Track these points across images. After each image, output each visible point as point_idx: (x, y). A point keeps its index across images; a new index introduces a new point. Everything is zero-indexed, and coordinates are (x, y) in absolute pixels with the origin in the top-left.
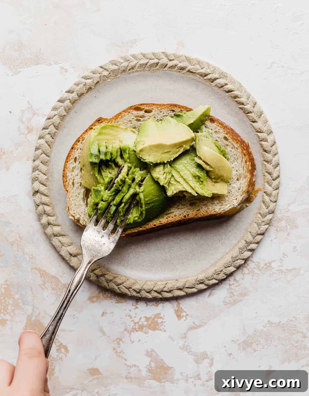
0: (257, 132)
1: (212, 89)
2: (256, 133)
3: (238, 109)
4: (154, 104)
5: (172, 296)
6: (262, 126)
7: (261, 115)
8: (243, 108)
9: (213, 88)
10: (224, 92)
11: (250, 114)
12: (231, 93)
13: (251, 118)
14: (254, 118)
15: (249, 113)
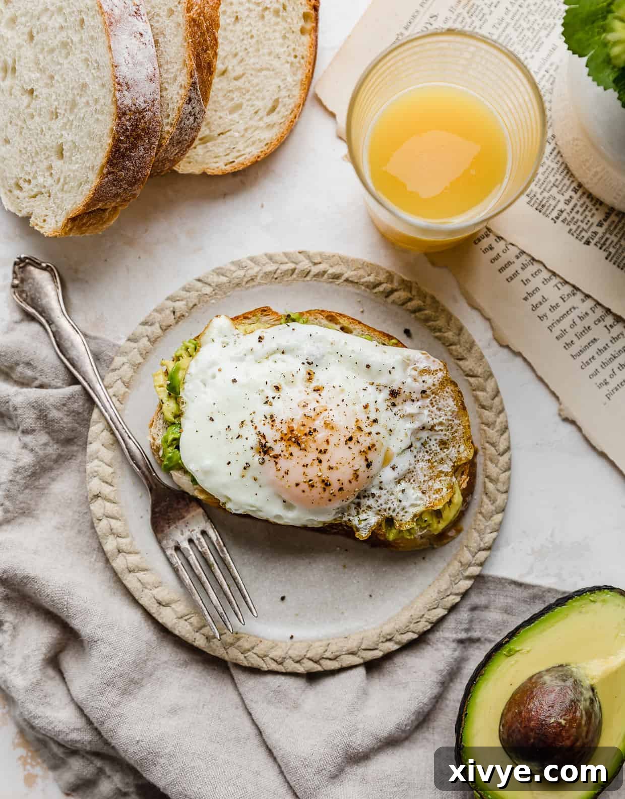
1: (387, 307)
3: (432, 339)
6: (476, 366)
7: (471, 348)
8: (441, 336)
9: (390, 306)
11: (453, 347)
14: (460, 353)
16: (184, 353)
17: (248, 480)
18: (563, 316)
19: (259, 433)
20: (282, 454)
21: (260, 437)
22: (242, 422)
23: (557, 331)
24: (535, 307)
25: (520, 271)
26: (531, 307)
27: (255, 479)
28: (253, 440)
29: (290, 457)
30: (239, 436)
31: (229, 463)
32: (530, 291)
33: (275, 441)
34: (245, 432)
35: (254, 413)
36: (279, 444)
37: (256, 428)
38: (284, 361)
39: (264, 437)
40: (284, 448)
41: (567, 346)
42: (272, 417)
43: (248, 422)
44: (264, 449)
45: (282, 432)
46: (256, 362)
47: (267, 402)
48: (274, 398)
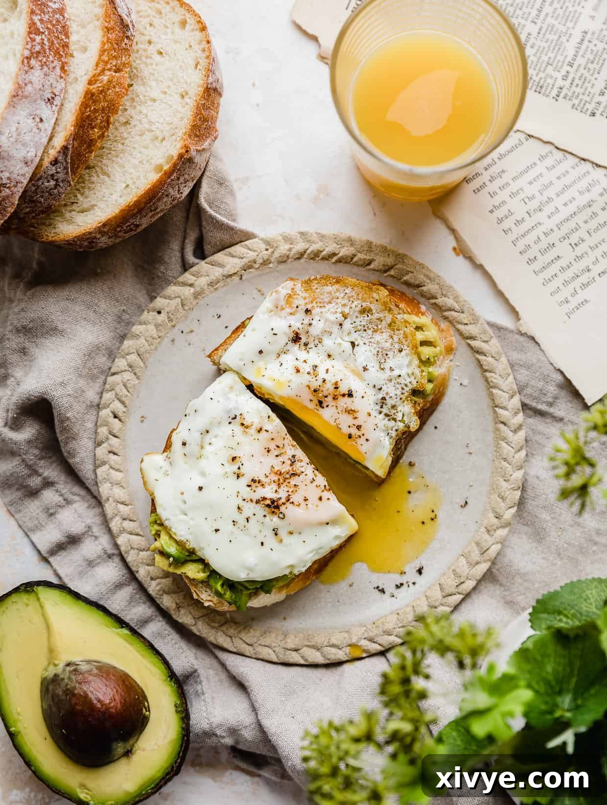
0: (385, 271)
1: (277, 271)
2: (385, 275)
3: (333, 266)
4: (217, 349)
5: (476, 582)
6: (385, 259)
7: (370, 247)
8: (339, 258)
9: (278, 269)
10: (297, 261)
11: (355, 259)
12: (307, 253)
13: (361, 263)
14: (365, 259)
15: (352, 259)
17: (287, 539)
18: (528, 232)
19: (258, 502)
20: (290, 493)
21: (262, 502)
22: (239, 508)
23: (521, 245)
24: (500, 221)
25: (488, 183)
26: (497, 220)
27: (291, 533)
28: (260, 510)
29: (297, 489)
30: (247, 519)
31: (262, 544)
32: (496, 204)
33: (276, 491)
34: (248, 512)
36: (280, 491)
37: (251, 500)
38: (216, 437)
39: (264, 499)
40: (286, 489)
41: (530, 261)
42: (254, 481)
43: (242, 503)
44: (274, 506)
45: (274, 482)
46: (198, 459)
47: (238, 477)
48: (239, 468)
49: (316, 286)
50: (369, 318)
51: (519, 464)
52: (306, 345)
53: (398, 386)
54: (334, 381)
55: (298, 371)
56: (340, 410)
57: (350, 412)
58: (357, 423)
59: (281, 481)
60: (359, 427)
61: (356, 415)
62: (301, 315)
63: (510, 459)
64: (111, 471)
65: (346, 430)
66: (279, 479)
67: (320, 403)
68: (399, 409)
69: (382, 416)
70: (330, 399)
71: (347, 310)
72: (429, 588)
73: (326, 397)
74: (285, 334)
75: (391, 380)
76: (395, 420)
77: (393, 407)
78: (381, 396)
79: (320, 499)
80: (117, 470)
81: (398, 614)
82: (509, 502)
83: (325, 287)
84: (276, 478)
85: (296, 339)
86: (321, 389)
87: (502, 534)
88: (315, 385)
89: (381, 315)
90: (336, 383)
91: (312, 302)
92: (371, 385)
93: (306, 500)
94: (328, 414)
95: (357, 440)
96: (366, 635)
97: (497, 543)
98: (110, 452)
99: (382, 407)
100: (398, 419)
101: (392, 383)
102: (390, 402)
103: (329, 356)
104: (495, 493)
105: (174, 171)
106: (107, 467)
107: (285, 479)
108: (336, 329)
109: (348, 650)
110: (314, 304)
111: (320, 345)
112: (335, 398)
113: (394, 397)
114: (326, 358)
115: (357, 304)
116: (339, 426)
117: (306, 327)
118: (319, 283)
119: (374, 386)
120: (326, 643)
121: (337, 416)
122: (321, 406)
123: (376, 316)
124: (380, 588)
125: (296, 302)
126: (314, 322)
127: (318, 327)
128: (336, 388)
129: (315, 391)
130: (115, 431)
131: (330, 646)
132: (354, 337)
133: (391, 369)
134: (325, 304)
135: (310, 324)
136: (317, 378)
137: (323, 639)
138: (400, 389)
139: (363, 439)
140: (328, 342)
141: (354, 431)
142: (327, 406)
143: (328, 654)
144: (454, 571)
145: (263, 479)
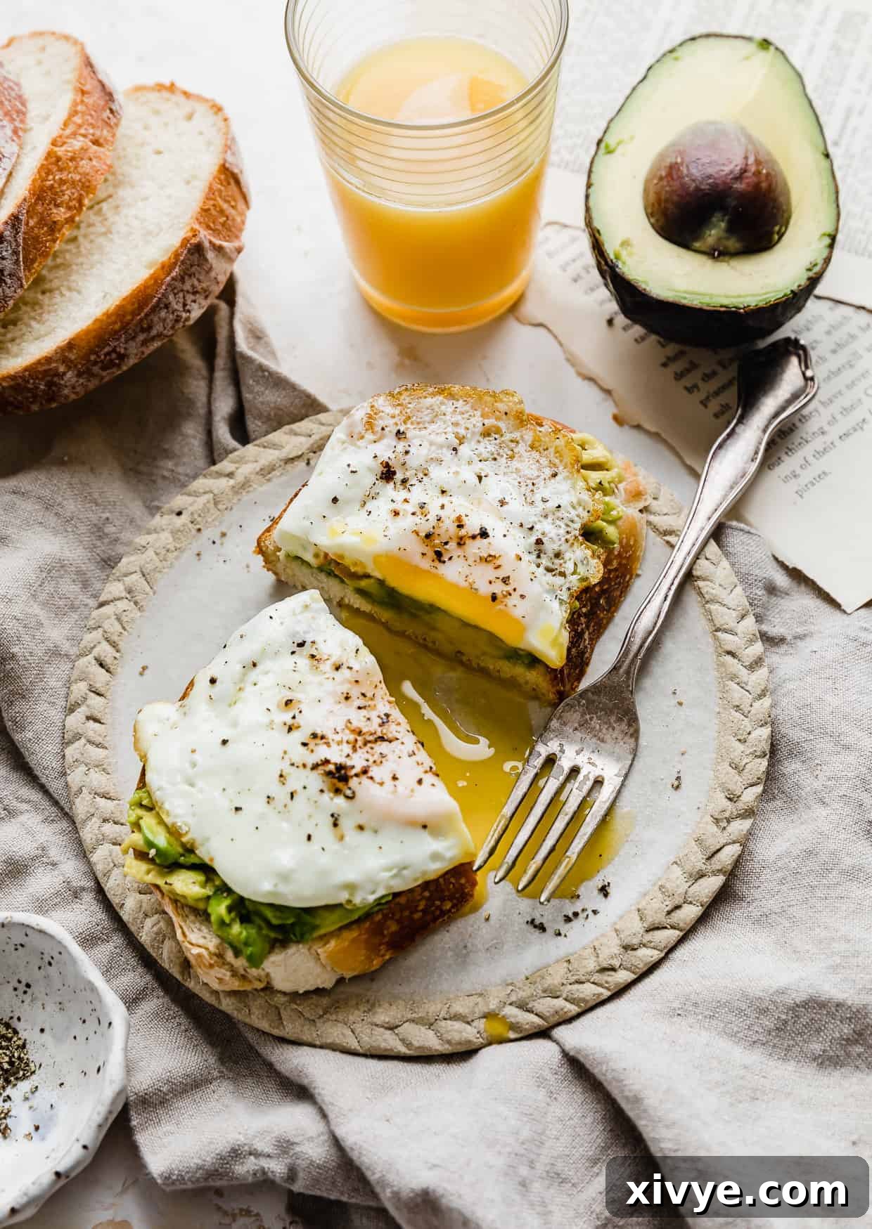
5: (702, 909)
16: (140, 812)
17: (352, 837)
18: (723, 387)
19: (315, 767)
20: (370, 763)
21: (321, 768)
22: (281, 776)
27: (361, 828)
28: (315, 780)
29: (384, 760)
30: (292, 795)
31: (309, 838)
33: (348, 755)
34: (295, 782)
35: (285, 752)
36: (356, 756)
37: (304, 765)
38: (267, 673)
39: (326, 763)
40: (366, 757)
42: (314, 736)
43: (288, 770)
44: (340, 778)
45: (348, 742)
46: (230, 705)
47: (290, 729)
48: (294, 717)
49: (408, 400)
50: (498, 441)
51: (761, 716)
52: (404, 481)
53: (558, 523)
54: (454, 516)
55: (396, 513)
56: (470, 561)
57: (489, 559)
58: (502, 573)
59: (360, 743)
60: (505, 580)
61: (498, 562)
62: (390, 440)
63: (746, 708)
64: (89, 747)
65: (485, 590)
66: (356, 740)
67: (439, 555)
68: (567, 555)
69: (541, 569)
70: (452, 545)
71: (462, 432)
72: (621, 917)
73: (446, 543)
74: (370, 469)
75: (546, 517)
76: (563, 574)
77: (557, 555)
78: (533, 539)
79: (420, 782)
80: (98, 745)
81: (569, 961)
82: (749, 776)
83: (422, 400)
84: (352, 737)
85: (388, 474)
86: (437, 531)
87: (741, 827)
88: (425, 528)
89: (516, 435)
90: (459, 519)
91: (405, 422)
92: (516, 524)
93: (395, 778)
94: (453, 571)
95: (506, 600)
96: (513, 998)
97: (734, 842)
98: (88, 718)
99: (539, 557)
100: (567, 573)
101: (550, 519)
102: (550, 547)
103: (443, 492)
104: (723, 761)
105: (175, 264)
106: (83, 741)
107: (366, 743)
108: (447, 454)
109: (481, 1024)
110: (409, 426)
111: (425, 479)
112: (461, 544)
113: (556, 538)
114: (440, 495)
115: (477, 421)
116: (475, 586)
117: (402, 458)
118: (410, 395)
119: (521, 525)
120: (443, 1014)
121: (466, 571)
122: (440, 561)
123: (508, 437)
124: (537, 922)
125: (381, 423)
126: (412, 450)
127: (418, 455)
128: (460, 526)
129: (428, 536)
130: (98, 685)
131: (450, 1019)
132: (479, 467)
133: (545, 501)
134: (427, 425)
135: (407, 452)
136: (428, 517)
137: (439, 1006)
138: (563, 526)
139: (516, 596)
140: (437, 473)
141: (499, 588)
142: (450, 558)
143: (448, 1032)
144: (661, 887)
145: (330, 735)
